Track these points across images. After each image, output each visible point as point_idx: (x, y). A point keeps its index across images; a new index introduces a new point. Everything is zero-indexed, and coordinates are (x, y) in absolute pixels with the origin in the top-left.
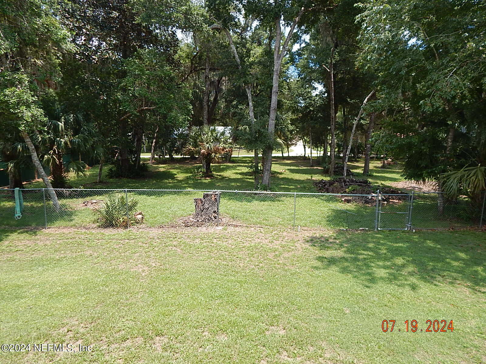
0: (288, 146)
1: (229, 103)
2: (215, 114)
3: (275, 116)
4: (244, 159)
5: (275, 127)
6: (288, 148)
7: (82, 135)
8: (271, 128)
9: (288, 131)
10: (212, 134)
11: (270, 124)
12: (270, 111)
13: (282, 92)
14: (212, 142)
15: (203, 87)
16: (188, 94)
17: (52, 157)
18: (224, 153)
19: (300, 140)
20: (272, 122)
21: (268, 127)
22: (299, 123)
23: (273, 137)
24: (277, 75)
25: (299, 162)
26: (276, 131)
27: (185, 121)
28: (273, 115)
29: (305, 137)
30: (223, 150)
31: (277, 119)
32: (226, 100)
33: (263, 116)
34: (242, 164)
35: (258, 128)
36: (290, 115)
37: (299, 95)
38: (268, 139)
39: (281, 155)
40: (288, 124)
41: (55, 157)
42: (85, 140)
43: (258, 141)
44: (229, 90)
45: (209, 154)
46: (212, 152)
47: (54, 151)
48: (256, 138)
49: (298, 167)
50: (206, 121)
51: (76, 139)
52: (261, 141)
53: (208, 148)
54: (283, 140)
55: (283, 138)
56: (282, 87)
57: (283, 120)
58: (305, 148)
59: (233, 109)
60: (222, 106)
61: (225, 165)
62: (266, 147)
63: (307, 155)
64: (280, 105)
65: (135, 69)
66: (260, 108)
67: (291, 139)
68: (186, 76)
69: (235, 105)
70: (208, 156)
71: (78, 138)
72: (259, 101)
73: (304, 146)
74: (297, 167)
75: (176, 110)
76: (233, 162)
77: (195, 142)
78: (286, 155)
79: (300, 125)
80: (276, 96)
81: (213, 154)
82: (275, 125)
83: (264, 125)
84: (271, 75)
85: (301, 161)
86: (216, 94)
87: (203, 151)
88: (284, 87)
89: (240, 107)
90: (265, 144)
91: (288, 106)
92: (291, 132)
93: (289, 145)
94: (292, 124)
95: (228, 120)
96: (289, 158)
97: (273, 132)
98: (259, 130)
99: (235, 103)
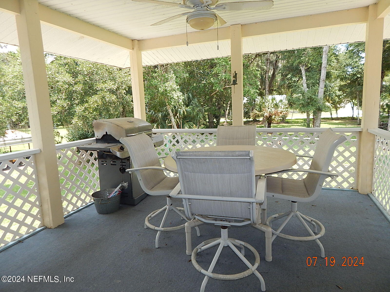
0: (336, 108)
1: (284, 76)
2: (272, 86)
3: (324, 85)
4: (296, 121)
5: (324, 94)
6: (337, 110)
7: (192, 106)
8: (321, 95)
9: (336, 96)
10: (273, 102)
11: (319, 92)
12: (319, 81)
13: (331, 65)
14: (273, 108)
15: (264, 66)
16: (257, 74)
17: (176, 120)
18: (282, 115)
19: (349, 102)
20: (321, 90)
21: (318, 93)
22: (347, 88)
23: (322, 102)
24: (326, 54)
25: (347, 122)
26: (325, 97)
27: (255, 93)
28: (322, 85)
29: (353, 101)
30: (281, 113)
31: (325, 86)
32: (282, 74)
33: (314, 86)
34: (295, 124)
35: (310, 95)
36: (339, 83)
37: (348, 65)
38: (318, 103)
39: (329, 116)
40: (336, 90)
41: (178, 120)
42: (193, 109)
43: (310, 105)
44: (284, 66)
45: (270, 116)
46: (273, 115)
47: (178, 117)
48: (308, 103)
49: (346, 125)
50: (267, 92)
51: (188, 109)
52: (312, 105)
53: (270, 112)
54: (331, 103)
55: (331, 102)
56: (330, 61)
57: (331, 87)
58: (353, 109)
59: (288, 82)
60: (279, 79)
61: (281, 125)
62: (317, 109)
63: (355, 116)
64: (328, 75)
65: (222, 61)
66: (312, 81)
67: (340, 103)
68: (252, 61)
69: (289, 78)
70: (269, 117)
71: (189, 108)
72: (311, 75)
73: (353, 108)
74: (344, 125)
75: (248, 86)
76: (288, 122)
77: (260, 108)
78: (334, 116)
79: (348, 90)
80: (325, 70)
81: (274, 116)
82: (324, 92)
83: (315, 93)
84: (320, 55)
85: (349, 121)
86: (274, 70)
87: (266, 114)
88: (333, 61)
89: (293, 79)
90: (315, 107)
91: (337, 75)
92: (339, 96)
93: (338, 108)
94: (339, 90)
95: (283, 90)
96: (337, 119)
97: (322, 97)
98: (311, 97)
99: (289, 76)
